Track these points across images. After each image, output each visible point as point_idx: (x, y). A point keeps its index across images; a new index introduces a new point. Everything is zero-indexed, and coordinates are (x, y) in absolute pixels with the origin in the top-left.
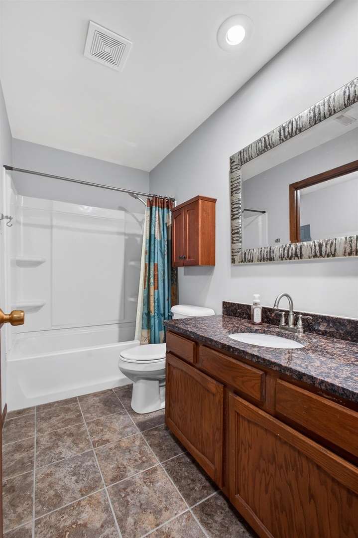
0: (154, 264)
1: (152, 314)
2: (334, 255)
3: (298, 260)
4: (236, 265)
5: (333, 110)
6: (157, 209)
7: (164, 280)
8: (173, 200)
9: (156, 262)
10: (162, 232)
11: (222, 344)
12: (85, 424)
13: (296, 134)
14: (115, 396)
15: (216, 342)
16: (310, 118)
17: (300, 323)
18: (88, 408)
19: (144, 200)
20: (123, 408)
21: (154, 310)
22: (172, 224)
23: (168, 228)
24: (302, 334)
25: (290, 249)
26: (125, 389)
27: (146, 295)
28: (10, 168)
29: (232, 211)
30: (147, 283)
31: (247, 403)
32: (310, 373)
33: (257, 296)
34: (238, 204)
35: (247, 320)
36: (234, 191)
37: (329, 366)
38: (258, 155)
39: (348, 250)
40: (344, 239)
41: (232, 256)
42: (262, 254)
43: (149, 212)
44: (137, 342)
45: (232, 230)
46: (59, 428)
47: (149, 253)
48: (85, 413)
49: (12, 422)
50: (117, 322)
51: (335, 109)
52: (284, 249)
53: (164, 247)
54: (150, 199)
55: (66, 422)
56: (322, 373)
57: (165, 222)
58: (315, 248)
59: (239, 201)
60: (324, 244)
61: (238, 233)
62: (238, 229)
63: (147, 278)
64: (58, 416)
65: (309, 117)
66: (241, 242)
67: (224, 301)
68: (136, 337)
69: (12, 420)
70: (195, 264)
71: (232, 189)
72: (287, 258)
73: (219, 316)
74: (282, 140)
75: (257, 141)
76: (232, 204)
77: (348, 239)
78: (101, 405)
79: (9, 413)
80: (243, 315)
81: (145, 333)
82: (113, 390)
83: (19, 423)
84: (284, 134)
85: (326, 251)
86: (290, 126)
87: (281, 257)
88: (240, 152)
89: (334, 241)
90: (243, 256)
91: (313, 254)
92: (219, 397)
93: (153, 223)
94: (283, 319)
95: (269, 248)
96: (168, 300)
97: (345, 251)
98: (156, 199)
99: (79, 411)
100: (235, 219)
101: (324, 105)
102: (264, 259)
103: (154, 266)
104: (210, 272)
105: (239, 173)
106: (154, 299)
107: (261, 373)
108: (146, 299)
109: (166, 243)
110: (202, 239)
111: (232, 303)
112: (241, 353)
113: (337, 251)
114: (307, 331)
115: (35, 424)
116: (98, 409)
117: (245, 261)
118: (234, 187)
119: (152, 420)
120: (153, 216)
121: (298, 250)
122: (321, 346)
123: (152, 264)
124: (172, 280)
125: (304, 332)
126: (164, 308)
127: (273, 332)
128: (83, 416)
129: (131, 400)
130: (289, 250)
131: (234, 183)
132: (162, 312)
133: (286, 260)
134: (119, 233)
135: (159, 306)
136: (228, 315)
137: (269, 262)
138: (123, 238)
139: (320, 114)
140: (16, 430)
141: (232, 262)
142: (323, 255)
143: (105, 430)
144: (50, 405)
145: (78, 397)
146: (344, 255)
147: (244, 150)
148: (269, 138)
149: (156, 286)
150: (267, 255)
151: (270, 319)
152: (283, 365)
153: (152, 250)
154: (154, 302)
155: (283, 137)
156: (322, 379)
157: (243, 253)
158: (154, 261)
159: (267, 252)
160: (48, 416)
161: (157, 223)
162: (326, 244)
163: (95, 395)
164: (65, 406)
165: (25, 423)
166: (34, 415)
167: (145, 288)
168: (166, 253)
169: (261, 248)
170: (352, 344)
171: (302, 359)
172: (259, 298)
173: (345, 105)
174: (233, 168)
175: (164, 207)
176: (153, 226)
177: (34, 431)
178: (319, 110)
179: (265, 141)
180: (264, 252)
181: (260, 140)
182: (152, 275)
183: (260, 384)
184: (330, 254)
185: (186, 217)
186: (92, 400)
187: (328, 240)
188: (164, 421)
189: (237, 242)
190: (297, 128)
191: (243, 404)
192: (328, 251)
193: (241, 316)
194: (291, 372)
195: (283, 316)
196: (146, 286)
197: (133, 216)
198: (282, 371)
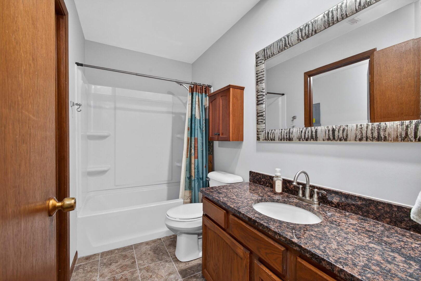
0: (195, 138)
1: (193, 178)
2: (346, 140)
3: (313, 142)
4: (260, 142)
5: (345, 14)
6: (197, 94)
7: (202, 151)
8: (210, 87)
9: (196, 137)
10: (201, 113)
11: (249, 217)
12: (138, 270)
13: (312, 35)
14: (163, 245)
15: (243, 214)
16: (325, 21)
17: (316, 196)
18: (141, 256)
19: (187, 87)
20: (169, 256)
21: (195, 175)
22: (209, 106)
23: (205, 109)
24: (318, 206)
25: (307, 132)
26: (171, 238)
27: (188, 163)
28: (81, 65)
29: (257, 98)
30: (189, 153)
31: (270, 273)
32: (328, 258)
33: (278, 170)
34: (262, 92)
35: (269, 188)
36: (259, 81)
37: (346, 248)
38: (279, 52)
39: (359, 137)
40: (355, 127)
41: (257, 134)
42: (283, 135)
43: (191, 96)
44: (181, 200)
45: (258, 113)
46: (117, 273)
47: (191, 129)
48: (138, 260)
49: (81, 267)
50: (166, 182)
51: (347, 13)
52: (302, 132)
53: (203, 124)
54: (191, 86)
55: (123, 268)
56: (339, 258)
57: (204, 104)
58: (329, 132)
59: (263, 89)
60: (337, 130)
61: (262, 116)
62: (262, 113)
63: (189, 149)
64: (117, 262)
65: (323, 20)
66: (265, 123)
67: (250, 170)
68: (180, 196)
69: (80, 266)
70: (228, 139)
71: (257, 79)
72: (304, 139)
73: (246, 183)
74: (299, 40)
75: (278, 40)
76: (257, 92)
77: (359, 126)
78: (152, 253)
79: (79, 259)
80: (266, 184)
81: (188, 193)
82: (162, 239)
83: (86, 268)
84: (302, 35)
85: (338, 136)
86: (307, 28)
87: (299, 138)
88: (264, 50)
89: (346, 127)
90: (267, 135)
91: (327, 137)
92: (246, 262)
93: (194, 105)
94: (301, 192)
95: (288, 130)
96: (206, 167)
97: (356, 136)
98: (196, 87)
99: (133, 258)
100: (260, 104)
101: (337, 10)
102: (284, 139)
103: (195, 140)
104: (239, 146)
105: (263, 66)
106: (195, 166)
107: (283, 249)
108: (188, 166)
109: (204, 121)
110: (233, 120)
111: (257, 173)
112: (265, 228)
113: (349, 136)
114: (321, 202)
115: (99, 269)
116: (149, 256)
117: (268, 139)
118: (259, 78)
119: (191, 268)
120: (194, 100)
121: (314, 133)
122: (336, 221)
123: (193, 138)
124: (209, 151)
125: (319, 205)
126: (203, 173)
127: (292, 202)
128: (137, 263)
129: (175, 249)
130: (305, 133)
131: (259, 75)
132: (201, 177)
133: (303, 141)
134: (168, 113)
135: (198, 172)
136: (254, 182)
137: (288, 141)
138: (171, 115)
139: (333, 18)
140: (83, 275)
141: (257, 140)
142: (336, 139)
143: (153, 277)
144: (111, 252)
145: (134, 245)
146: (356, 140)
147: (267, 47)
148: (288, 38)
149: (196, 156)
150: (286, 135)
151: (289, 189)
152: (303, 246)
153: (193, 127)
154: (195, 169)
155: (300, 38)
156: (341, 267)
157: (267, 133)
158: (195, 136)
159: (287, 133)
160: (109, 262)
161: (197, 106)
162: (339, 130)
163: (147, 243)
164: (123, 253)
165: (91, 268)
166: (98, 261)
167: (187, 157)
168: (204, 129)
169: (282, 130)
170: (362, 219)
171: (320, 238)
172: (280, 172)
173: (356, 10)
174: (258, 62)
175: (202, 93)
176: (193, 108)
177: (97, 276)
178: (333, 15)
179: (285, 41)
180: (284, 132)
181: (281, 40)
182: (193, 147)
183: (282, 259)
184: (342, 138)
185: (220, 101)
186: (144, 248)
187: (340, 126)
188: (201, 269)
189: (261, 123)
190: (313, 30)
191: (266, 272)
192: (341, 135)
193: (264, 184)
194: (311, 255)
195: (301, 189)
196: (189, 156)
197: (179, 98)
198: (303, 252)
